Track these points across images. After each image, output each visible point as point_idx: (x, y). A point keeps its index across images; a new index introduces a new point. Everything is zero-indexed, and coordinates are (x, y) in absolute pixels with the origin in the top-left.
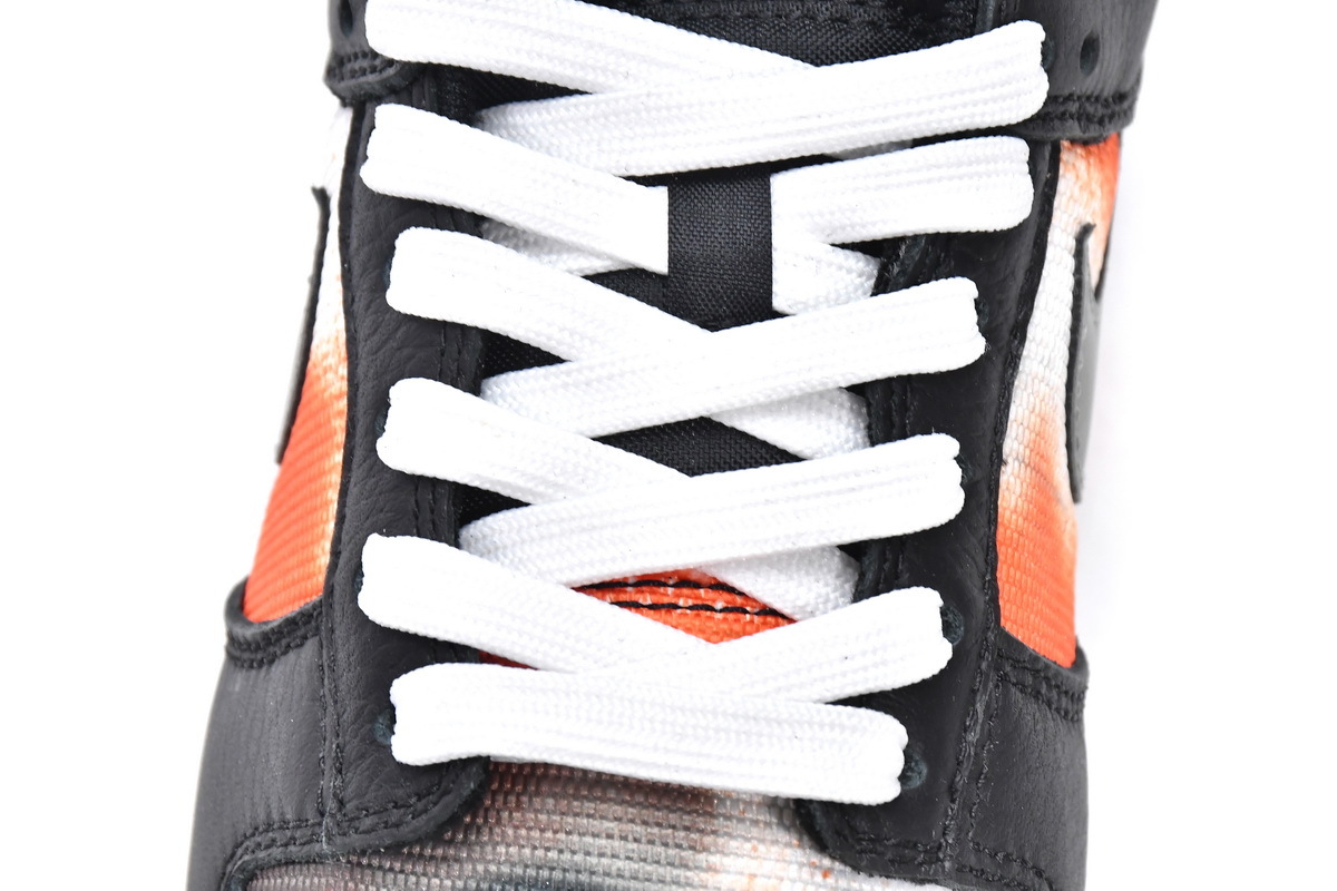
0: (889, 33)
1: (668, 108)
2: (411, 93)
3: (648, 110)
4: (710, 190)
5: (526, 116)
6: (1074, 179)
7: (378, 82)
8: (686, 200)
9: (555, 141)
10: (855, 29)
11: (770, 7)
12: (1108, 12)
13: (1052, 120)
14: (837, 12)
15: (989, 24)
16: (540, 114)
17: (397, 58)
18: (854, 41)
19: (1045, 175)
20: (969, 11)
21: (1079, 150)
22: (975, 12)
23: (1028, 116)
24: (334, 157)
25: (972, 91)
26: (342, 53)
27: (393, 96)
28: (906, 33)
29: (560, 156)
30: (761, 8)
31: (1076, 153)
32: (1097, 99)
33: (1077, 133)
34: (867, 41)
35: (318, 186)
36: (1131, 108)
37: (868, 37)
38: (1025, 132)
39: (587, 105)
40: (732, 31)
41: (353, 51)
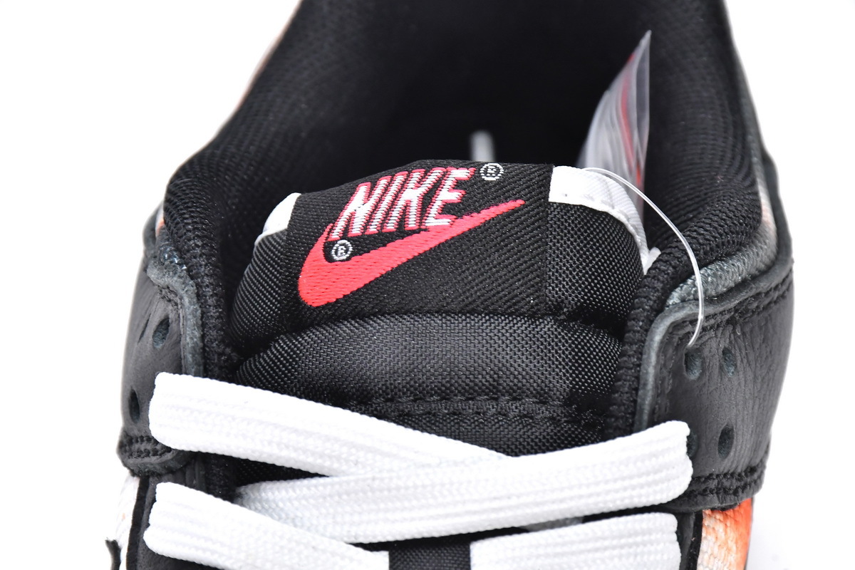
0: (565, 427)
1: (389, 490)
2: (184, 474)
3: (373, 490)
4: (422, 555)
5: (276, 493)
6: (714, 540)
7: (159, 464)
8: (403, 563)
9: (299, 514)
10: (538, 424)
11: (471, 406)
12: (740, 407)
13: (696, 496)
14: (524, 410)
15: (645, 424)
16: (287, 491)
17: (173, 447)
18: (537, 434)
19: (690, 538)
20: (629, 414)
21: (719, 516)
22: (633, 414)
23: (676, 496)
24: (124, 517)
25: (631, 477)
26: (131, 434)
27: (171, 475)
28: (579, 427)
29: (302, 526)
30: (464, 407)
31: (715, 518)
32: (732, 475)
33: (717, 504)
34: (548, 434)
35: (111, 539)
36: (760, 477)
37: (549, 431)
38: (673, 508)
39: (324, 486)
40: (441, 425)
41: (140, 435)
